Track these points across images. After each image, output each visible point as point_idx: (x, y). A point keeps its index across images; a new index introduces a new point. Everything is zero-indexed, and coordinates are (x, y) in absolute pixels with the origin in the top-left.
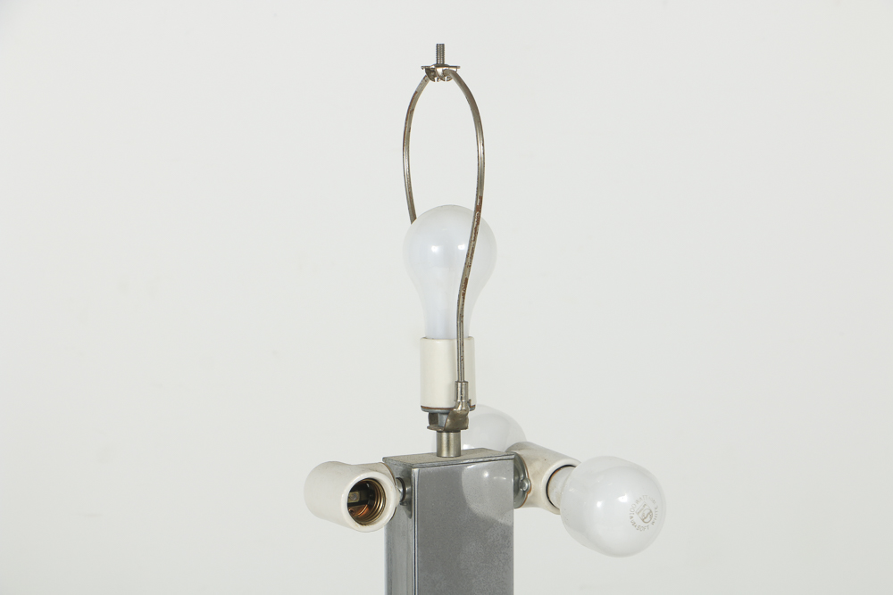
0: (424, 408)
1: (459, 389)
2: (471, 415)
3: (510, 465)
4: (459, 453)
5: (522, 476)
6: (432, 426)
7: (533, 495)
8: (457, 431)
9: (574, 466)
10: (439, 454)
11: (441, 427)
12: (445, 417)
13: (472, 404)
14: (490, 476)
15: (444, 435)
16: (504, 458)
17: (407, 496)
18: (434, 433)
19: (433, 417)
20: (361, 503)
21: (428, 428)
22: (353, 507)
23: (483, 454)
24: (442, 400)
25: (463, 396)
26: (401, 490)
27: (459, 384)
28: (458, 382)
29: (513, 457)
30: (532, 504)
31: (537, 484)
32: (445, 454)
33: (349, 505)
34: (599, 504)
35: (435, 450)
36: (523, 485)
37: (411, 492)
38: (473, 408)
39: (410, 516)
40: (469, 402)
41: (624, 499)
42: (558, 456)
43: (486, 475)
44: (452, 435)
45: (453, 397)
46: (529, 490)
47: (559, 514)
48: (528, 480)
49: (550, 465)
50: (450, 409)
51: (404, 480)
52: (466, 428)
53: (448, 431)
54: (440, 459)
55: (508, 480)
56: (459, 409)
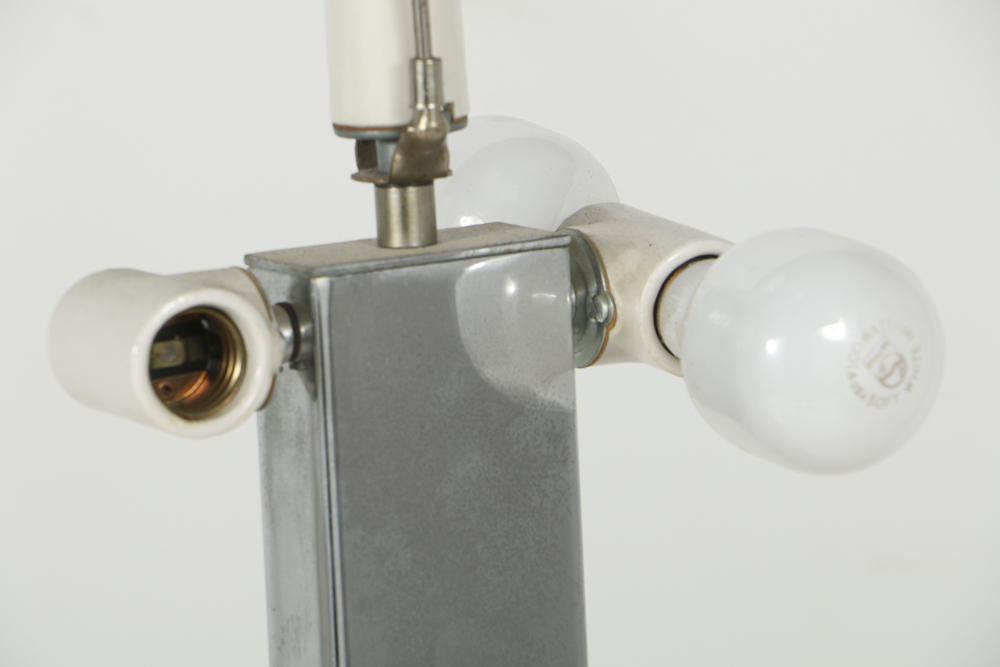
0: (342, 130)
1: (420, 79)
2: (453, 140)
3: (560, 260)
4: (431, 236)
5: (593, 288)
6: (364, 173)
7: (623, 333)
8: (425, 181)
9: (714, 256)
10: (383, 240)
11: (381, 174)
12: (391, 148)
13: (458, 113)
14: (521, 291)
15: (394, 193)
16: (545, 243)
17: (304, 348)
18: (368, 190)
19: (367, 150)
20: (188, 369)
21: (355, 177)
22: (166, 380)
23: (494, 237)
24: (381, 109)
25: (431, 93)
26: (288, 333)
27: (420, 65)
28: (417, 58)
29: (567, 240)
30: (624, 355)
31: (630, 305)
32: (396, 240)
33: (156, 374)
34: (772, 347)
35: (372, 233)
36: (597, 309)
37: (312, 338)
38: (459, 123)
39: (314, 395)
40: (448, 108)
41: (836, 332)
42: (682, 233)
43: (511, 288)
44: (412, 192)
45: (406, 99)
46: (611, 320)
47: (681, 376)
48: (609, 297)
49: (661, 257)
50: (401, 129)
51: (294, 310)
52: (445, 174)
53: (402, 183)
54: (384, 253)
55: (559, 299)
56: (423, 126)
